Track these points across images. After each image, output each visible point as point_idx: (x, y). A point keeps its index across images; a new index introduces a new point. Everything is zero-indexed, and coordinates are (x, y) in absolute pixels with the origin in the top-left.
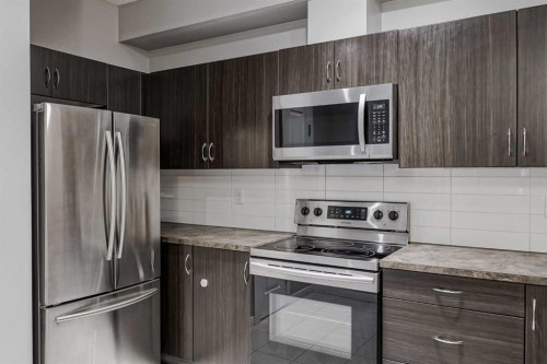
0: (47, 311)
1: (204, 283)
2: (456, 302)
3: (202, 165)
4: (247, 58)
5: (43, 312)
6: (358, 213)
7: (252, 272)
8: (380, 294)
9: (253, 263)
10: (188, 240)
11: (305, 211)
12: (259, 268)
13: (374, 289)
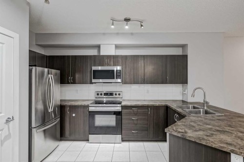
0: (33, 129)
1: (74, 115)
2: (136, 111)
3: (68, 83)
4: (83, 56)
5: (31, 130)
6: (111, 94)
7: (90, 110)
8: (122, 112)
9: (90, 108)
10: (68, 104)
11: (98, 94)
12: (91, 109)
13: (120, 110)
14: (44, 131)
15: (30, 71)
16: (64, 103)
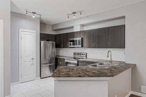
1: (60, 63)
2: (85, 64)
3: (62, 48)
5: (41, 64)
8: (78, 64)
9: (65, 60)
10: (59, 57)
11: (74, 54)
13: (77, 63)
14: (50, 66)
15: (40, 43)
16: (57, 57)
